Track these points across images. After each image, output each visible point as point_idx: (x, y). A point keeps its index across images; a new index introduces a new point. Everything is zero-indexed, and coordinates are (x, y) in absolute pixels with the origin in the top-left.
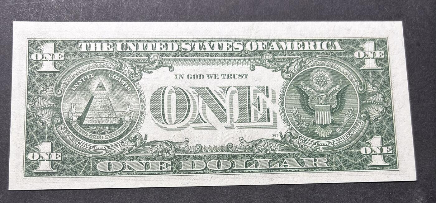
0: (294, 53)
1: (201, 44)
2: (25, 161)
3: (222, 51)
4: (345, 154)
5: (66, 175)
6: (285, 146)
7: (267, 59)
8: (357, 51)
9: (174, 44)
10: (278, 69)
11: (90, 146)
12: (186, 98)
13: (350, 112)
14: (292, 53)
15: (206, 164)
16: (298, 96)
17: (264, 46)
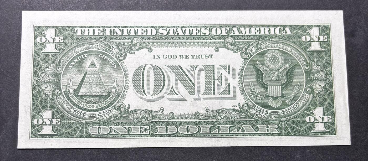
0: (252, 37)
1: (175, 29)
2: (32, 125)
3: (192, 35)
4: (293, 122)
5: (64, 137)
6: (242, 114)
7: (229, 42)
8: (304, 35)
9: (153, 29)
10: (238, 51)
11: (84, 114)
12: (162, 75)
13: (298, 87)
14: (250, 37)
15: (177, 129)
16: (255, 72)
17: (227, 31)
